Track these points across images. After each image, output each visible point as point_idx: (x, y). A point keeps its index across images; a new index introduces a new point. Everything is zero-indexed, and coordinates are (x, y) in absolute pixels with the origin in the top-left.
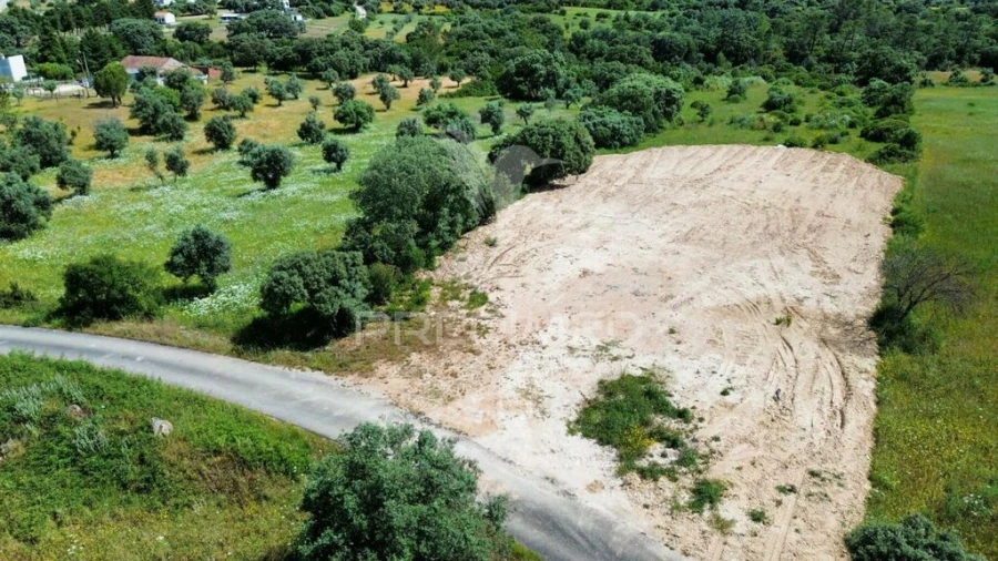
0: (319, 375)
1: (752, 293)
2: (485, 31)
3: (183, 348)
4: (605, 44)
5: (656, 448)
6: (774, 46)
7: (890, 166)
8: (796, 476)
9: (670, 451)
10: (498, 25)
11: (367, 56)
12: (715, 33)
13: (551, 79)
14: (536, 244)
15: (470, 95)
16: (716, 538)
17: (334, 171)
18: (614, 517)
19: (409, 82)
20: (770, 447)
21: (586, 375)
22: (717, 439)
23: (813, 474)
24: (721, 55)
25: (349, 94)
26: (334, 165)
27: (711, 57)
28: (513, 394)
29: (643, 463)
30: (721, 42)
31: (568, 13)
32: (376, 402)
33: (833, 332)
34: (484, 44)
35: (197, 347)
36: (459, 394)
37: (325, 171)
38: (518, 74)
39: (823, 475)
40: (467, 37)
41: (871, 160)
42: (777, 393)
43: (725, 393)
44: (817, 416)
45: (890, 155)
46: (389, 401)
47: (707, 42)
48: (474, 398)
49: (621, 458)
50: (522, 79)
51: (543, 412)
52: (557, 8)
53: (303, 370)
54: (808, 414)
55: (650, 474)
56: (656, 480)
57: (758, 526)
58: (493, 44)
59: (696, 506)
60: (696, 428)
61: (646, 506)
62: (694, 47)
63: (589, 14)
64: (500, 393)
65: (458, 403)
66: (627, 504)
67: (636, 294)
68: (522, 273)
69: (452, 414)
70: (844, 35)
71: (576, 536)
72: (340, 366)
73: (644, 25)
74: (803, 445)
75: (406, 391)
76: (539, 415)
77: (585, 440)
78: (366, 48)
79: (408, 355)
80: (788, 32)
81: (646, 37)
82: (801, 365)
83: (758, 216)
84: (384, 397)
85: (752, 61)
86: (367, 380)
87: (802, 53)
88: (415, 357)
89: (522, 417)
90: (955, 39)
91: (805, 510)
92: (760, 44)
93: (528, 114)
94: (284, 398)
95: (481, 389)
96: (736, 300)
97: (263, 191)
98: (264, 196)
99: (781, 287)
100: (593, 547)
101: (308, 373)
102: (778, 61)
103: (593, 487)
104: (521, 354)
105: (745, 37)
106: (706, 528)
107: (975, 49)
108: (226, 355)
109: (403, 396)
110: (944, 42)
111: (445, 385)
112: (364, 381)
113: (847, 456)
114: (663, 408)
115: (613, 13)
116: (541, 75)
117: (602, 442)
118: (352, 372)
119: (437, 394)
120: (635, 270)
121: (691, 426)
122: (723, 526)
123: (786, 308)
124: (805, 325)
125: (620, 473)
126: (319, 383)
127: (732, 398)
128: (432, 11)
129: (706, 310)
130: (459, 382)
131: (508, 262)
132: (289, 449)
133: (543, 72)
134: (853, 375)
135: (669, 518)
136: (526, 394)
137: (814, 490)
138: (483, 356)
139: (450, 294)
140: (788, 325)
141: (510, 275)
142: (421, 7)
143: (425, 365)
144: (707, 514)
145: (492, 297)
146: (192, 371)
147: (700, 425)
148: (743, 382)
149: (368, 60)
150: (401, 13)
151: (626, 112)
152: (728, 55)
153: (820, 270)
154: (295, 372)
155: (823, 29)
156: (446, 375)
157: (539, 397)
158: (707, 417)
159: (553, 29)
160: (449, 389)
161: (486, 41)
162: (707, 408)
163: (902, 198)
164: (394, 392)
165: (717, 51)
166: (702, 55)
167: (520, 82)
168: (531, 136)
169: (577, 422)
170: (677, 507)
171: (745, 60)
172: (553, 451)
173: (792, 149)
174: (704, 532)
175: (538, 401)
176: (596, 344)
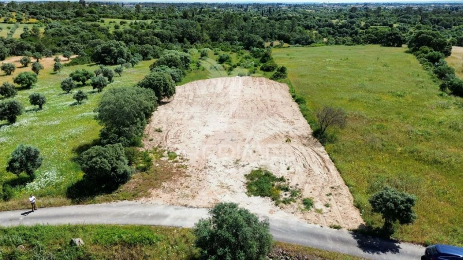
0: (126, 202)
1: (271, 133)
2: (67, 31)
3: (43, 207)
4: (132, 37)
5: (282, 193)
6: (205, 34)
7: (280, 80)
8: (328, 190)
9: (287, 192)
10: (72, 28)
11: (7, 48)
12: (181, 29)
13: (121, 54)
14: (178, 128)
15: (78, 64)
16: (320, 216)
17: (39, 109)
18: (285, 220)
19: (39, 60)
20: (315, 183)
21: (238, 174)
22: (298, 185)
23: (332, 188)
24: (185, 39)
25: (12, 69)
26: (37, 106)
27: (181, 40)
28: (216, 188)
29: (281, 199)
30: (183, 33)
31: (105, 21)
32: (163, 206)
33: (305, 141)
34: (69, 38)
35: (51, 205)
36: (195, 194)
37: (34, 110)
38: (103, 52)
39: (335, 187)
40: (57, 35)
41: (271, 79)
42: (304, 165)
43: (288, 169)
44: (319, 169)
45: (278, 76)
46: (169, 204)
47: (178, 34)
48: (203, 193)
49: (273, 199)
50: (106, 55)
51: (234, 192)
52: (99, 19)
53: (117, 202)
54: (317, 169)
55: (286, 202)
56: (290, 203)
57: (329, 208)
58: (73, 38)
59: (308, 208)
60: (289, 183)
61: (293, 213)
62: (173, 36)
63: (116, 22)
64: (212, 189)
65: (198, 197)
66: (286, 214)
67: (232, 140)
68: (182, 141)
69: (199, 202)
70: (230, 30)
71: (278, 230)
72: (133, 196)
73: (145, 27)
74: (323, 179)
75: (172, 198)
76: (232, 193)
77: (256, 197)
78: (6, 43)
79: (161, 184)
80: (208, 29)
81: (150, 32)
82: (304, 154)
83: (252, 105)
84: (165, 203)
85: (198, 41)
86: (151, 198)
87: (216, 37)
88: (164, 184)
89: (227, 195)
90: (269, 30)
91: (337, 199)
92: (200, 34)
93: (120, 71)
94: (118, 215)
95: (203, 189)
96: (267, 136)
97: (8, 125)
98: (11, 127)
99: (278, 129)
100: (287, 231)
101: (120, 202)
102: (208, 41)
103: (271, 212)
104: (208, 172)
105: (193, 31)
106: (316, 214)
107: (275, 33)
108: (70, 205)
109: (173, 200)
110: (265, 31)
111: (187, 192)
112: (149, 199)
113: (337, 179)
114: (274, 179)
115: (129, 22)
116: (115, 53)
117: (263, 196)
118: (141, 197)
119: (187, 196)
120: (225, 132)
121: (287, 183)
122: (319, 211)
123: (285, 136)
124: (295, 140)
125: (277, 205)
126: (130, 205)
127: (291, 170)
128: (28, 22)
129: (260, 142)
130: (192, 189)
131: (172, 137)
132: (146, 234)
133: (116, 51)
134: (321, 154)
135: (302, 214)
136: (222, 187)
137: (336, 193)
138: (193, 176)
139: (159, 156)
140: (290, 141)
141: (177, 142)
142: (21, 20)
143: (172, 186)
144: (313, 209)
145: (178, 153)
146: (57, 217)
147: (289, 181)
148: (291, 164)
149: (8, 50)
150: (9, 23)
151: (173, 67)
152: (188, 39)
153: (286, 121)
154: (113, 203)
155: (222, 28)
156: (184, 188)
157: (228, 187)
158: (290, 179)
159: (104, 30)
160: (190, 193)
161: (70, 37)
162: (287, 175)
163: (292, 91)
164: (168, 200)
165: (183, 37)
166: (177, 39)
167: (106, 56)
168: (153, 81)
169: (248, 192)
170: (302, 210)
171: (195, 41)
172: (248, 204)
173: (242, 77)
174: (316, 215)
175: (228, 188)
176: (232, 162)
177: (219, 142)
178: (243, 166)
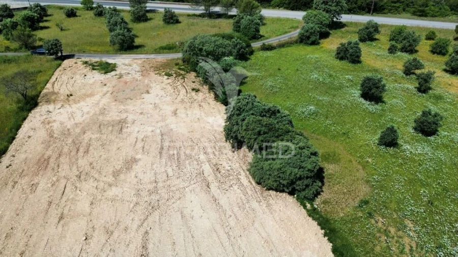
1: (82, 103)
21: (120, 71)
64: (136, 64)
67: (124, 91)
76: (124, 64)
77: (112, 63)
99: (70, 110)
120: (131, 99)
123: (69, 102)
124: (62, 98)
129: (97, 94)
140: (68, 95)
145: (166, 77)
153: (50, 125)
162: (89, 72)
169: (115, 65)
176: (124, 76)
177: (136, 88)
178: (116, 75)
